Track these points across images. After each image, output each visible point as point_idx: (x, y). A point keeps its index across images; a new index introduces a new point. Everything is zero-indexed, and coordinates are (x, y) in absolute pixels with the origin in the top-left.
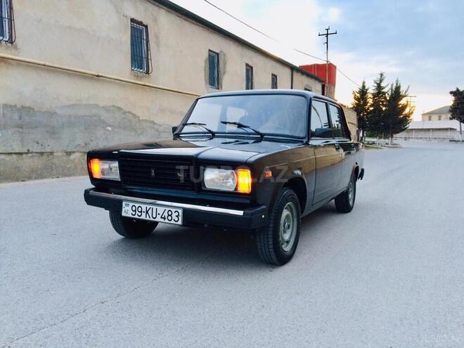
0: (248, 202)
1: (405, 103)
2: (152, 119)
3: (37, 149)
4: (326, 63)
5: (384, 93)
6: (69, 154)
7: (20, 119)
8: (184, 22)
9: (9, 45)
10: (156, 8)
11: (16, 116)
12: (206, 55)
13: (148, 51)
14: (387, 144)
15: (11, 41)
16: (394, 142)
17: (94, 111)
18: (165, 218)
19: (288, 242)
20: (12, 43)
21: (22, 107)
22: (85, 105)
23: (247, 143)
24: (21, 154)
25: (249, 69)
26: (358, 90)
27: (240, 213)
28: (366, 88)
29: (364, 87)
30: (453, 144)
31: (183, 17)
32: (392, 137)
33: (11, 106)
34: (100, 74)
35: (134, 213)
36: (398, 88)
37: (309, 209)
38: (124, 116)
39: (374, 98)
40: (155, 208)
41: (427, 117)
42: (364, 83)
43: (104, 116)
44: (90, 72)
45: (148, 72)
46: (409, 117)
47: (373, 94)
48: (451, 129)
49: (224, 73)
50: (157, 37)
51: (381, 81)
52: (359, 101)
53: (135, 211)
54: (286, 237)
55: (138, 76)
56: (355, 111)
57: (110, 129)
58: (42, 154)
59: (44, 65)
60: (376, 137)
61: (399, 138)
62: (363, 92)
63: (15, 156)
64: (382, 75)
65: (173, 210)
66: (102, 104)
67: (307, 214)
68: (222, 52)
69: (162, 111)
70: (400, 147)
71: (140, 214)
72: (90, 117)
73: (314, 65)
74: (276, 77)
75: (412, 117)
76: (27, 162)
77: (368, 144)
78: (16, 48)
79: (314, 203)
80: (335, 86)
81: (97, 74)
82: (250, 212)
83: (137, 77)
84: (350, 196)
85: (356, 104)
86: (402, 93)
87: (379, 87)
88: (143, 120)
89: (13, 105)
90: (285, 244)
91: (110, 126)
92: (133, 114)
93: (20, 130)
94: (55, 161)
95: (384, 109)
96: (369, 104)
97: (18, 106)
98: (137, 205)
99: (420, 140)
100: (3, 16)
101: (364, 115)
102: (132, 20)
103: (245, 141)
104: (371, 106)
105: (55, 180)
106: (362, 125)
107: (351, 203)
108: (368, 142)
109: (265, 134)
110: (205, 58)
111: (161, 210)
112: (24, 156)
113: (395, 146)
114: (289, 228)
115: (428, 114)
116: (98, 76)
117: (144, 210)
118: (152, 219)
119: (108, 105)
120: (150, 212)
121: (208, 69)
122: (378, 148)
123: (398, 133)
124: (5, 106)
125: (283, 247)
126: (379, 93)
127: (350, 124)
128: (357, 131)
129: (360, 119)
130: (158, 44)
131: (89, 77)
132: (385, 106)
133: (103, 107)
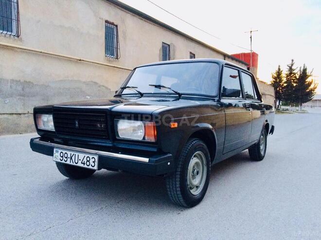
1: (311, 81)
4: (250, 52)
5: (295, 74)
7: (23, 90)
8: (145, 23)
9: (16, 38)
10: (124, 13)
11: (20, 88)
12: (160, 46)
13: (117, 42)
14: (297, 110)
15: (18, 35)
16: (303, 109)
17: (77, 85)
18: (84, 164)
19: (197, 187)
20: (18, 37)
21: (25, 81)
22: (71, 80)
24: (20, 114)
25: (192, 56)
26: (275, 72)
27: (146, 160)
28: (281, 70)
29: (279, 69)
31: (144, 19)
32: (301, 105)
33: (17, 81)
34: (82, 59)
35: (61, 159)
36: (305, 70)
37: (218, 158)
38: (99, 88)
39: (287, 77)
40: (77, 154)
42: (279, 66)
43: (85, 88)
44: (75, 58)
45: (117, 58)
46: (314, 91)
47: (287, 74)
49: (174, 59)
50: (124, 33)
51: (292, 65)
52: (276, 80)
53: (62, 157)
54: (196, 182)
55: (110, 61)
56: (273, 86)
59: (41, 52)
60: (289, 105)
61: (306, 106)
62: (279, 73)
64: (293, 60)
65: (91, 157)
66: (84, 80)
67: (217, 161)
68: (172, 44)
70: (308, 113)
71: (66, 159)
72: (74, 89)
73: (242, 54)
75: (316, 91)
77: (283, 110)
78: (21, 40)
79: (224, 152)
80: (257, 67)
81: (79, 59)
82: (155, 159)
84: (262, 147)
85: (274, 81)
86: (308, 74)
87: (291, 69)
88: (112, 91)
89: (18, 79)
90: (195, 188)
91: (89, 96)
92: (106, 87)
93: (22, 97)
95: (295, 85)
96: (283, 82)
97: (21, 81)
98: (64, 152)
100: (13, 18)
101: (279, 89)
102: (107, 22)
104: (285, 83)
106: (278, 96)
107: (262, 153)
108: (283, 108)
109: (182, 94)
110: (160, 48)
111: (81, 156)
112: (22, 116)
113: (304, 112)
114: (198, 173)
116: (80, 60)
117: (69, 156)
118: (74, 164)
119: (88, 81)
120: (73, 158)
122: (290, 113)
123: (306, 102)
124: (13, 81)
125: (192, 191)
126: (291, 73)
127: (269, 96)
128: (275, 101)
129: (277, 93)
130: (125, 39)
131: (74, 61)
132: (296, 82)
133: (84, 82)
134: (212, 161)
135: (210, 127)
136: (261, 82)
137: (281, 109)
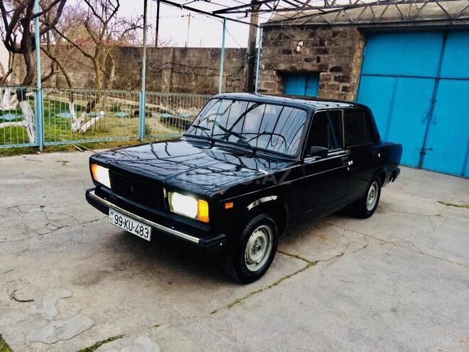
18: (138, 233)
19: (257, 264)
27: (196, 240)
35: (116, 222)
40: (131, 221)
65: (145, 227)
71: (120, 224)
90: (254, 265)
98: (119, 216)
107: (370, 208)
109: (257, 149)
111: (135, 224)
114: (260, 249)
117: (123, 221)
118: (129, 230)
120: (128, 224)
125: (250, 267)
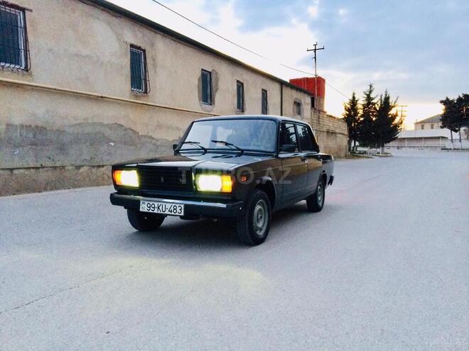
0: (230, 198)
1: (395, 113)
2: (150, 135)
3: (49, 164)
4: (314, 76)
5: (374, 104)
6: (78, 167)
7: (34, 137)
9: (25, 72)
10: (153, 34)
11: (31, 135)
12: (199, 74)
13: (146, 72)
14: (378, 153)
15: (26, 69)
16: (386, 151)
17: (98, 129)
18: (171, 212)
19: (261, 230)
20: (27, 71)
21: (36, 126)
22: (91, 123)
23: (232, 157)
25: (240, 86)
26: (348, 101)
27: (224, 206)
28: (356, 99)
29: (354, 98)
30: (445, 152)
31: (178, 40)
32: (383, 146)
33: (26, 126)
34: (104, 96)
35: (149, 209)
36: (387, 99)
37: (278, 206)
38: (125, 132)
39: (364, 108)
40: (164, 204)
41: (420, 126)
42: (354, 94)
43: (108, 132)
44: (95, 94)
45: (146, 92)
46: (399, 127)
47: (363, 105)
48: (443, 138)
49: (217, 90)
50: (154, 60)
51: (370, 92)
52: (350, 112)
53: (150, 207)
54: (260, 225)
56: (346, 121)
57: (113, 144)
58: (55, 168)
59: (55, 89)
60: (367, 147)
61: (391, 148)
62: (354, 102)
63: (32, 170)
64: (371, 86)
65: (177, 206)
66: (106, 122)
67: (276, 210)
68: (213, 70)
69: (160, 126)
70: (391, 156)
72: (95, 134)
73: (304, 79)
74: (266, 91)
75: (402, 126)
76: (43, 176)
77: (360, 153)
78: (31, 75)
79: (283, 201)
80: (323, 98)
81: (100, 95)
82: (231, 205)
83: (136, 97)
84: (319, 198)
85: (347, 114)
86: (392, 104)
87: (369, 98)
88: (142, 136)
89: (28, 125)
91: (113, 142)
92: (133, 131)
93: (34, 147)
94: (67, 174)
95: (374, 119)
96: (359, 115)
97: (33, 126)
98: (151, 203)
99: (412, 149)
100: (20, 47)
101: (355, 125)
102: (132, 46)
103: (230, 155)
104: (362, 116)
105: (67, 191)
106: (353, 135)
108: (360, 151)
109: (244, 150)
110: (198, 77)
111: (168, 206)
113: (386, 155)
114: (261, 217)
115: (421, 122)
116: (101, 97)
118: (162, 212)
119: (111, 123)
120: (161, 208)
121: (201, 87)
122: (368, 157)
123: (389, 142)
124: (22, 126)
125: (258, 232)
126: (369, 103)
127: (341, 135)
128: (349, 141)
129: (351, 130)
130: (154, 66)
131: (94, 99)
132: (375, 116)
133: (107, 125)
134: (272, 208)
135: (270, 179)
136: (330, 116)
137: (357, 152)
